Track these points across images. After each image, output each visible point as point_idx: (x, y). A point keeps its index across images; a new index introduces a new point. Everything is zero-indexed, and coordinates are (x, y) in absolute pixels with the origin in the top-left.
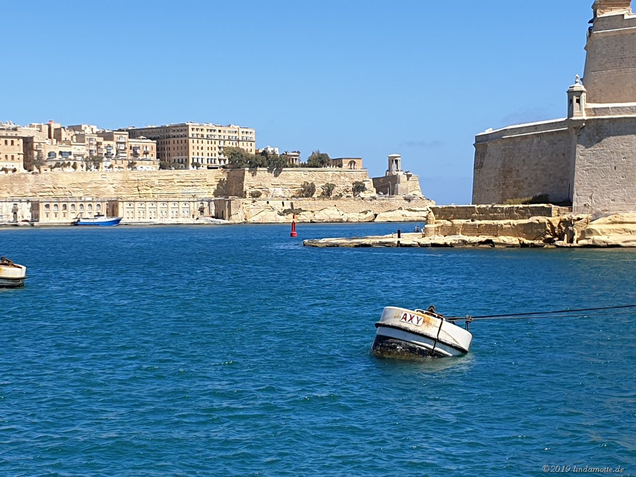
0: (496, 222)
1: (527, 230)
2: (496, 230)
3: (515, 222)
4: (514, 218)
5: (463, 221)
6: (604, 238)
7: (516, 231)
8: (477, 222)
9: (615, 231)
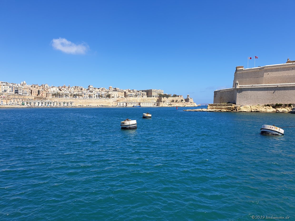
0: (221, 107)
1: (228, 108)
2: (222, 108)
3: (225, 107)
4: (225, 106)
5: (215, 107)
6: (243, 110)
7: (225, 109)
8: (218, 107)
9: (245, 109)
